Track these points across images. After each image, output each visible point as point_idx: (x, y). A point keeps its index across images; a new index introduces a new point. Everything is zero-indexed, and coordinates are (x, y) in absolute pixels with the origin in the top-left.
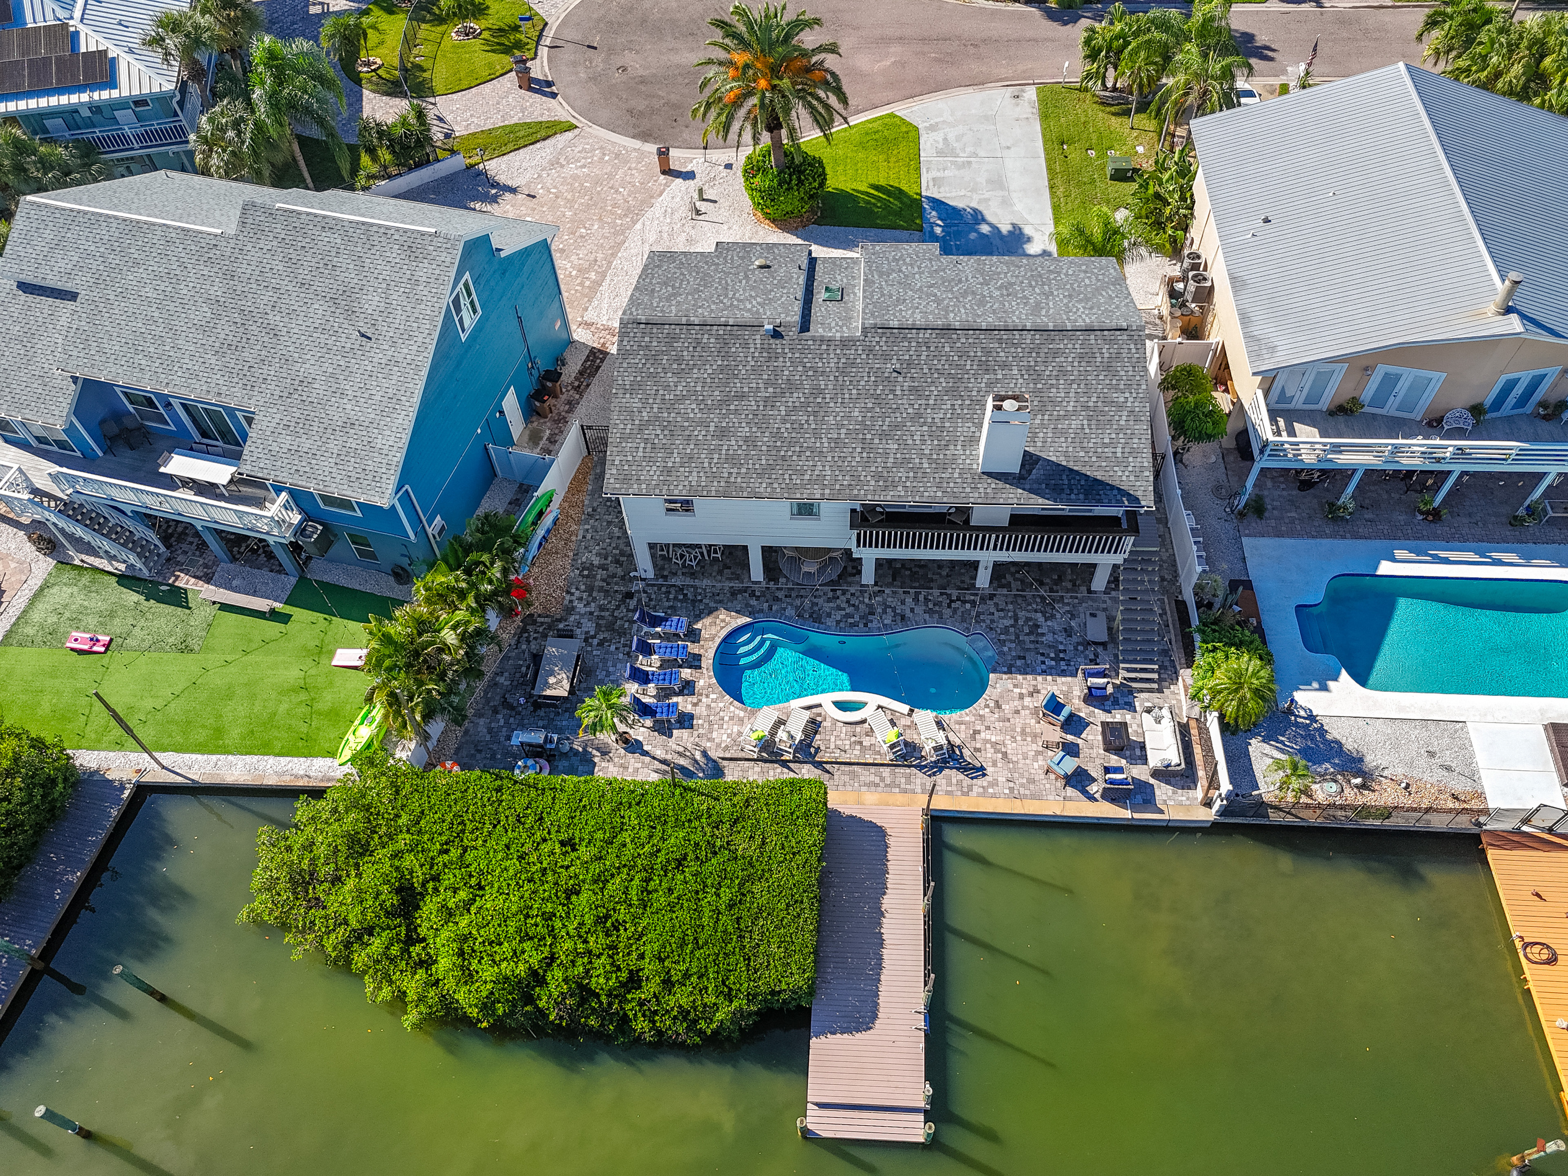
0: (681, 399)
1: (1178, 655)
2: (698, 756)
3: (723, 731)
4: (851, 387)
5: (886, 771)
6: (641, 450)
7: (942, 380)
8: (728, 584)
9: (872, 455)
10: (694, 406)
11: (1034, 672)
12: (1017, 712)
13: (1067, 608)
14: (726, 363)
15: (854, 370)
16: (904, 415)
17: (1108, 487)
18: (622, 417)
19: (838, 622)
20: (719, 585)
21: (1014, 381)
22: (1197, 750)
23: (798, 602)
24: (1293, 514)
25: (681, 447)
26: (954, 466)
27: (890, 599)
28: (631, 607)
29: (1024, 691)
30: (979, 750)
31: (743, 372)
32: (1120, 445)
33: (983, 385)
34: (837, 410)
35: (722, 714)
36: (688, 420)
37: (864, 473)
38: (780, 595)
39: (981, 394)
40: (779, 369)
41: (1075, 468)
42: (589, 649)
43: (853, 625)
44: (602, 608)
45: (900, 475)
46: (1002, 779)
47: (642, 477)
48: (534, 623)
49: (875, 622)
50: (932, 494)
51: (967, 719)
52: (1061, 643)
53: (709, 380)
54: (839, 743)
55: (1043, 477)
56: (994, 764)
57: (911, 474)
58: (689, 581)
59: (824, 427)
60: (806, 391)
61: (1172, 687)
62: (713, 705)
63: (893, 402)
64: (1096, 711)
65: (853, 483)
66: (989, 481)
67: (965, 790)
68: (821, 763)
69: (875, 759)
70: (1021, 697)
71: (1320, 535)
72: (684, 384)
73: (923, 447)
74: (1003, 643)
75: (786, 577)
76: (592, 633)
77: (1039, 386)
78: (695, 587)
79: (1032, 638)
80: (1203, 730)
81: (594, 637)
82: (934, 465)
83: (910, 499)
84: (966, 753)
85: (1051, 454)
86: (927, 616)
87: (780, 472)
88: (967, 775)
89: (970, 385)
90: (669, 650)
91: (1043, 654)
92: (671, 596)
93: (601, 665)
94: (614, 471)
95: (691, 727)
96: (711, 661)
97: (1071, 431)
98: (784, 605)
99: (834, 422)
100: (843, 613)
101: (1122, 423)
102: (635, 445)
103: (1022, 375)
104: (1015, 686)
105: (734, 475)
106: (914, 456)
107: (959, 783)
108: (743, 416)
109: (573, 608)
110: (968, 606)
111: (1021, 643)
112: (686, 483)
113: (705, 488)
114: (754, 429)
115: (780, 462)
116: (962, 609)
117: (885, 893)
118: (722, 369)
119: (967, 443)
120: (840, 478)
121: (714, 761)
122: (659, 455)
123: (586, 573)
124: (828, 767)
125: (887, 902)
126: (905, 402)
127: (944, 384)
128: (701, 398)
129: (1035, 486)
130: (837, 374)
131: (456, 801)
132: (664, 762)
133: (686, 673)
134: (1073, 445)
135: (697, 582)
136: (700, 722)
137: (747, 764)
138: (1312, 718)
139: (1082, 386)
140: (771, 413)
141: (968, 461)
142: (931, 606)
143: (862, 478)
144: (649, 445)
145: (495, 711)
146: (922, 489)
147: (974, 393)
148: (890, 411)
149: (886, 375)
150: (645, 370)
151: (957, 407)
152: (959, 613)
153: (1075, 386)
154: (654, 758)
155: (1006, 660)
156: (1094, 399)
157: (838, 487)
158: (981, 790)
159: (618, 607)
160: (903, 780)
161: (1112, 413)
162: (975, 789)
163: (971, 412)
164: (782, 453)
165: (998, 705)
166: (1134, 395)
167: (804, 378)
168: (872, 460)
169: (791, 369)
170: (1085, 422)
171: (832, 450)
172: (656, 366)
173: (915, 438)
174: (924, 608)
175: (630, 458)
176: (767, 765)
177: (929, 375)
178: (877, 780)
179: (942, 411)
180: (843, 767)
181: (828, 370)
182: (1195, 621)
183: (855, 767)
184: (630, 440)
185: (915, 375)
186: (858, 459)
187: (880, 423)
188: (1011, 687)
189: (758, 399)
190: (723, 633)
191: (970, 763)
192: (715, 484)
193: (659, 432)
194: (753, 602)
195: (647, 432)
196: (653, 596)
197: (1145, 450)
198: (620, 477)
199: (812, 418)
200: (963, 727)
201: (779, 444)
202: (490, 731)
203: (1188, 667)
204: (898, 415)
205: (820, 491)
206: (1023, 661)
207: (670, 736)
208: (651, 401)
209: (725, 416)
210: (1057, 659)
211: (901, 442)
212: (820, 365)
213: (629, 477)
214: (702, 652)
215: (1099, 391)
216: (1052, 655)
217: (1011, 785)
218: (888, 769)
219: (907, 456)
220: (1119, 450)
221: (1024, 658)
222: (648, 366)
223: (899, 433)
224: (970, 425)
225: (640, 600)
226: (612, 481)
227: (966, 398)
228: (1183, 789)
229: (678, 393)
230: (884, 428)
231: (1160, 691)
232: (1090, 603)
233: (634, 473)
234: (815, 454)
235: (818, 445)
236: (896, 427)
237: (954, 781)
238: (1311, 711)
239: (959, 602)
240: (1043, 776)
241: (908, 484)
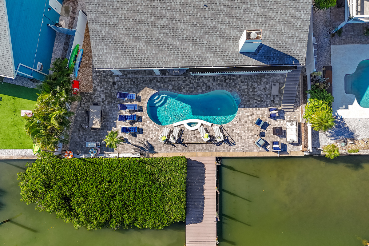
0: (117, 24)
1: (302, 99)
2: (146, 143)
3: (153, 134)
4: (187, 15)
5: (204, 145)
6: (105, 49)
7: (225, 9)
8: (148, 77)
9: (196, 47)
10: (122, 27)
11: (253, 107)
12: (246, 122)
13: (266, 80)
14: (133, 5)
15: (187, 6)
16: (209, 27)
17: (288, 57)
18: (94, 34)
19: (187, 91)
20: (145, 77)
21: (255, 8)
22: (303, 134)
23: (173, 83)
24: (352, 33)
25: (120, 47)
26: (229, 50)
27: (205, 80)
28: (116, 88)
29: (249, 114)
30: (233, 136)
31: (141, 9)
32: (296, 37)
33: (242, 11)
34: (182, 26)
35: (152, 128)
36: (121, 34)
37: (194, 55)
38: (167, 80)
39: (241, 15)
40: (156, 7)
41: (276, 49)
42: (105, 105)
43: (192, 92)
44: (106, 89)
45: (208, 55)
46: (240, 146)
47: (108, 61)
48: (84, 96)
49: (200, 90)
50: (220, 63)
51: (230, 125)
52: (262, 94)
53: (127, 14)
54: (190, 137)
55: (263, 53)
56: (238, 141)
57: (212, 55)
58: (134, 76)
59: (177, 34)
60: (168, 17)
61: (297, 109)
62: (149, 125)
63: (204, 21)
64: (272, 119)
65: (190, 59)
66: (242, 56)
67: (229, 150)
68: (184, 144)
69: (201, 142)
70: (248, 116)
71: (360, 42)
72: (117, 16)
73: (217, 42)
74: (242, 96)
75: (168, 72)
76: (105, 99)
77: (266, 10)
78: (137, 79)
79: (253, 93)
80: (306, 127)
81: (105, 101)
82: (221, 50)
83: (212, 65)
84: (229, 138)
85: (267, 43)
86: (217, 86)
87: (161, 56)
88: (229, 145)
89: (237, 11)
90: (131, 107)
91: (256, 99)
92: (129, 83)
93: (110, 111)
94: (96, 59)
95: (142, 133)
96: (146, 109)
97: (276, 31)
98: (168, 85)
99: (180, 32)
100: (189, 87)
101: (298, 26)
102: (102, 47)
103: (259, 5)
104: (246, 112)
105: (143, 58)
106: (213, 46)
107: (227, 147)
108: (143, 31)
109: (96, 89)
110: (231, 81)
111: (248, 95)
112: (125, 63)
113: (133, 65)
114: (149, 37)
115: (160, 52)
116: (230, 83)
117: (204, 184)
118: (132, 8)
119: (234, 40)
120: (185, 58)
121: (151, 145)
122: (113, 51)
123: (98, 74)
124: (186, 145)
125: (205, 186)
126: (209, 21)
127: (226, 11)
128: (125, 23)
129: (260, 57)
130: (180, 8)
131: (73, 170)
132: (135, 146)
133: (138, 114)
134: (277, 38)
135: (137, 76)
136: (145, 131)
137: (161, 145)
138: (342, 119)
139: (284, 9)
140: (154, 29)
141: (234, 48)
142: (219, 82)
143: (193, 57)
144: (108, 47)
145: (79, 130)
146: (216, 61)
147: (238, 15)
148: (203, 25)
149: (201, 7)
150: (99, 10)
151: (231, 22)
152: (228, 84)
153: (280, 9)
154: (132, 144)
155: (243, 103)
156: (288, 15)
157: (184, 62)
158: (234, 150)
159: (111, 88)
160: (210, 148)
161: (294, 22)
162: (232, 150)
163: (236, 24)
164: (161, 48)
165: (240, 120)
166: (305, 13)
167: (166, 11)
168: (197, 49)
169: (161, 6)
170: (283, 27)
171: (180, 45)
172: (103, 8)
173: (214, 38)
174: (216, 83)
175: (101, 53)
176: (168, 145)
177: (219, 7)
178: (202, 148)
179: (225, 25)
180: (191, 145)
181: (176, 6)
182: (309, 88)
183: (195, 145)
184: (99, 45)
185: (214, 7)
186: (191, 49)
187: (199, 32)
188: (245, 113)
189: (148, 22)
190: (149, 97)
191: (230, 142)
192: (136, 62)
193: (110, 40)
194: (158, 84)
195: (105, 41)
196: (123, 83)
197: (305, 39)
198: (99, 61)
199: (171, 30)
200: (229, 128)
201: (159, 43)
202: (79, 137)
203: (304, 103)
204: (206, 27)
205: (177, 64)
206: (249, 102)
207: (136, 137)
208: (104, 26)
209: (136, 31)
210: (261, 101)
211: (208, 40)
212: (173, 4)
213: (102, 61)
214: (142, 105)
215: (290, 11)
216: (259, 99)
217: (243, 147)
218: (205, 145)
219: (211, 46)
220: (295, 40)
221: (250, 101)
222: (100, 8)
223: (207, 36)
224: (236, 31)
225: (118, 85)
226: (96, 63)
227: (234, 17)
228: (296, 146)
229: (115, 21)
230: (201, 34)
231: (294, 111)
232: (274, 77)
233: (104, 59)
234: (174, 47)
235: (175, 43)
236: (206, 33)
237: (225, 147)
238: (342, 116)
239: (228, 80)
240: (253, 144)
241: (211, 59)
